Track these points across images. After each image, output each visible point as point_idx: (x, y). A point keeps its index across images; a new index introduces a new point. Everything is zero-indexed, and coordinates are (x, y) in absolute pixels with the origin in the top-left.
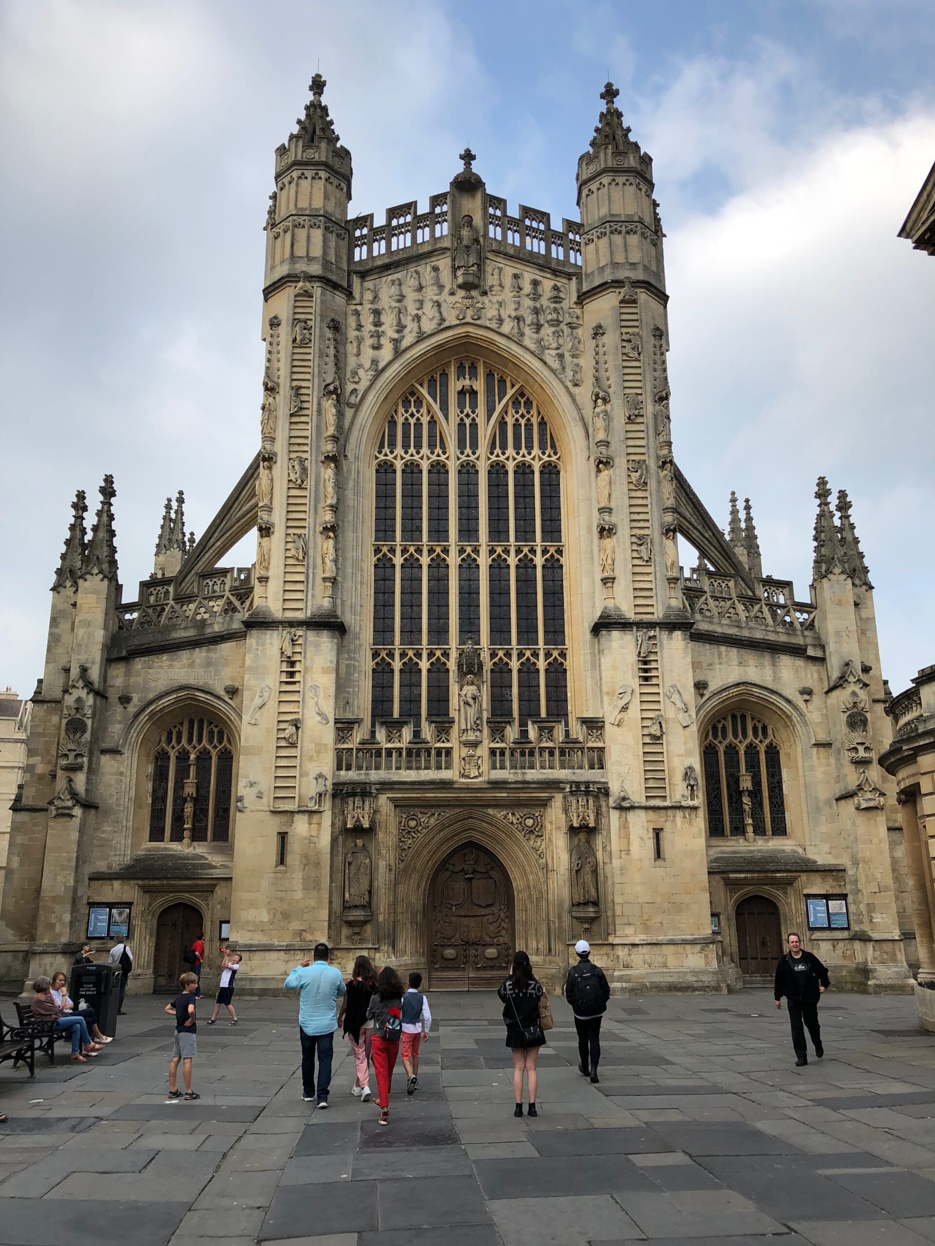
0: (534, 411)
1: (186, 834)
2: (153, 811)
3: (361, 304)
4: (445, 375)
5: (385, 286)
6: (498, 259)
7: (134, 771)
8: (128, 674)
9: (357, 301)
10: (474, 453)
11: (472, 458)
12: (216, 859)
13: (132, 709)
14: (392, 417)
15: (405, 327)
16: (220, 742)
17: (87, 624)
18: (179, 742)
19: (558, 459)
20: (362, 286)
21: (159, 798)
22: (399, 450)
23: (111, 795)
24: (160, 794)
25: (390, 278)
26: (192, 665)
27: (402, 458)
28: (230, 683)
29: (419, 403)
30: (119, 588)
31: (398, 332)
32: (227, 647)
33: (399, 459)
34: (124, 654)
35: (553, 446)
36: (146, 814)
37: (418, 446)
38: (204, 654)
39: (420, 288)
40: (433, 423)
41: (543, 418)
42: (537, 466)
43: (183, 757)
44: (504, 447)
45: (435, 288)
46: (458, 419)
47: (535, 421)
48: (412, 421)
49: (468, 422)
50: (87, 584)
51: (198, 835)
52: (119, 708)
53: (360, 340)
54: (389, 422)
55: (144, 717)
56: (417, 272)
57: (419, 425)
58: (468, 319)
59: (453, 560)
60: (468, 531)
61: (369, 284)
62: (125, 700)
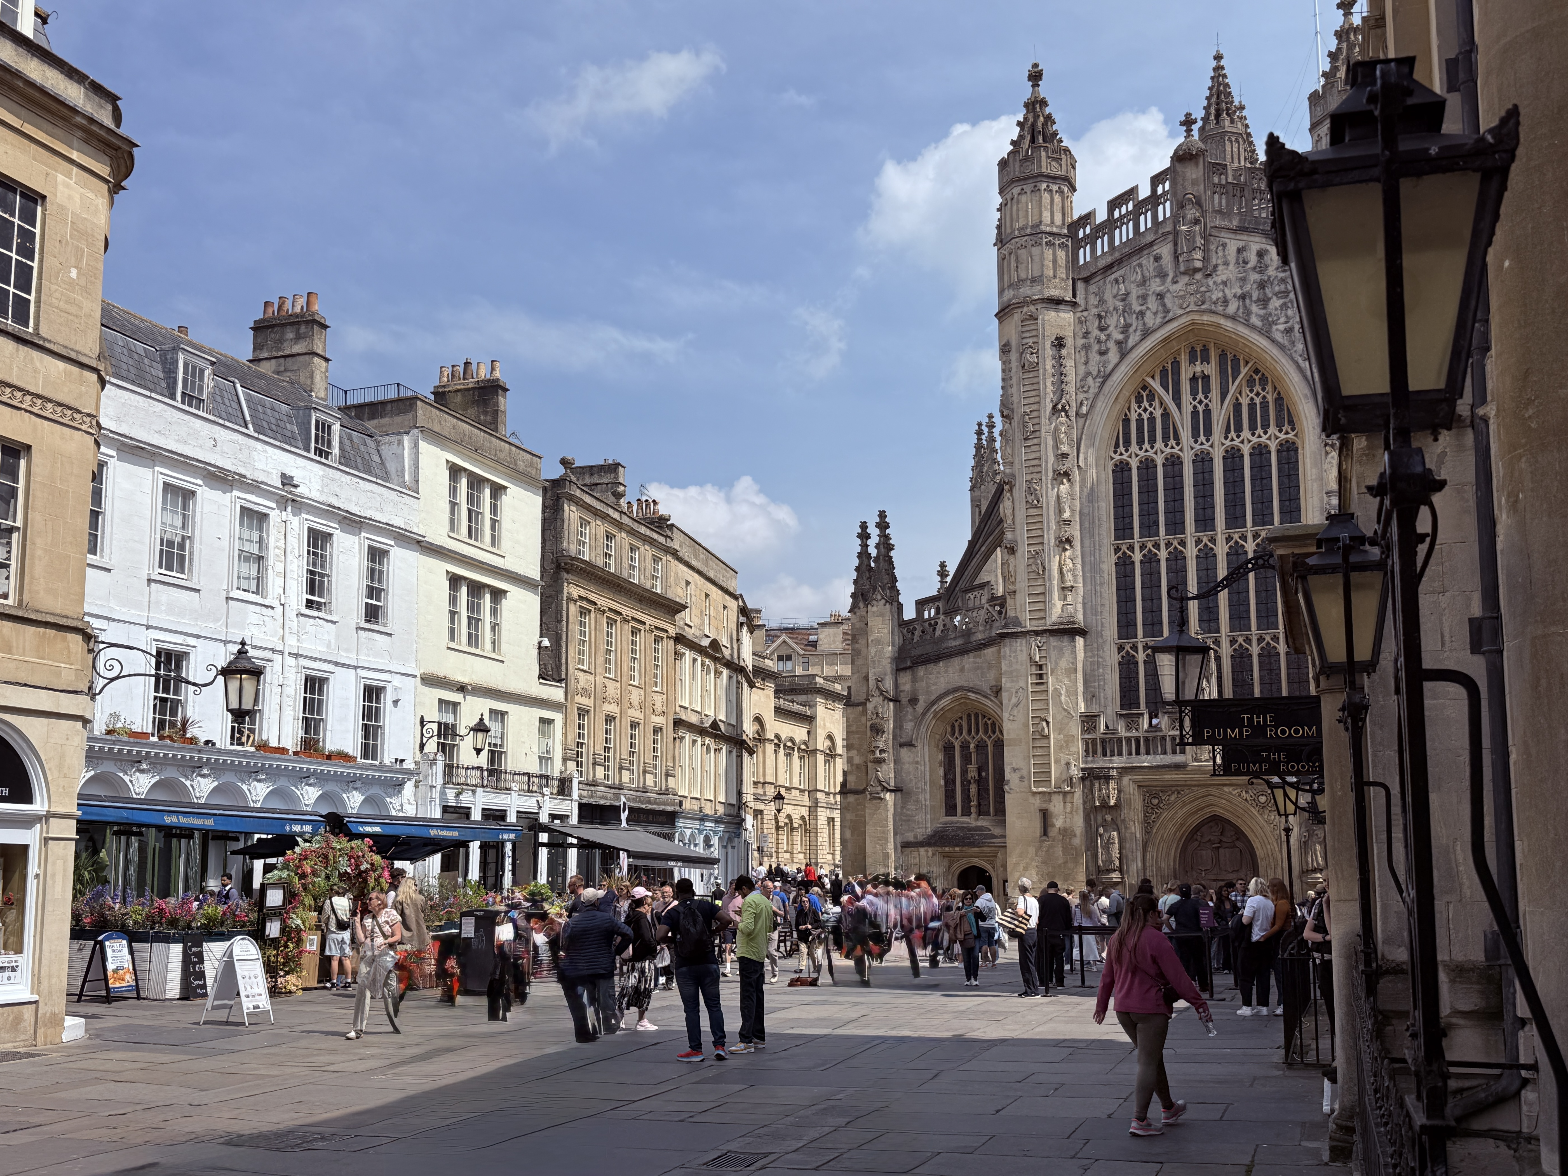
0: (1269, 388)
1: (973, 810)
2: (946, 791)
3: (1086, 310)
4: (1176, 364)
5: (1109, 286)
6: (1222, 235)
7: (927, 759)
8: (914, 680)
9: (1083, 307)
10: (1208, 441)
11: (1206, 446)
12: (997, 831)
13: (920, 707)
14: (1126, 415)
15: (1131, 325)
16: (994, 732)
17: (878, 642)
18: (961, 734)
19: (1296, 435)
20: (1086, 290)
21: (949, 781)
22: (1134, 448)
23: (911, 780)
24: (950, 777)
25: (1113, 276)
26: (962, 670)
27: (1137, 455)
28: (994, 683)
29: (1151, 397)
30: (900, 607)
31: (1122, 333)
32: (990, 652)
33: (1134, 457)
34: (909, 664)
35: (1291, 422)
36: (940, 795)
37: (1152, 441)
38: (971, 660)
39: (1143, 282)
40: (1166, 415)
41: (1279, 394)
42: (1273, 446)
43: (965, 746)
44: (1239, 430)
45: (1158, 280)
46: (1190, 409)
47: (1270, 398)
48: (1145, 416)
49: (1201, 408)
50: (875, 609)
51: (982, 812)
52: (910, 709)
53: (1087, 348)
54: (1123, 420)
55: (929, 715)
56: (1140, 265)
57: (1152, 420)
58: (1193, 307)
59: (1191, 552)
60: (1205, 521)
61: (1093, 288)
62: (913, 701)
